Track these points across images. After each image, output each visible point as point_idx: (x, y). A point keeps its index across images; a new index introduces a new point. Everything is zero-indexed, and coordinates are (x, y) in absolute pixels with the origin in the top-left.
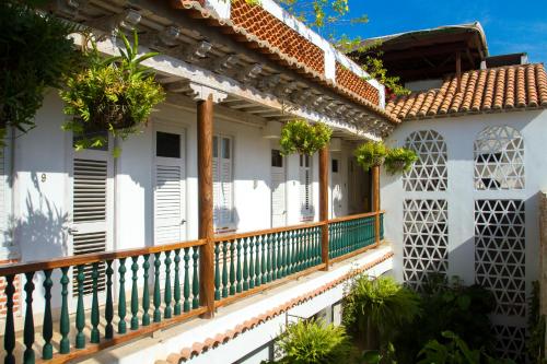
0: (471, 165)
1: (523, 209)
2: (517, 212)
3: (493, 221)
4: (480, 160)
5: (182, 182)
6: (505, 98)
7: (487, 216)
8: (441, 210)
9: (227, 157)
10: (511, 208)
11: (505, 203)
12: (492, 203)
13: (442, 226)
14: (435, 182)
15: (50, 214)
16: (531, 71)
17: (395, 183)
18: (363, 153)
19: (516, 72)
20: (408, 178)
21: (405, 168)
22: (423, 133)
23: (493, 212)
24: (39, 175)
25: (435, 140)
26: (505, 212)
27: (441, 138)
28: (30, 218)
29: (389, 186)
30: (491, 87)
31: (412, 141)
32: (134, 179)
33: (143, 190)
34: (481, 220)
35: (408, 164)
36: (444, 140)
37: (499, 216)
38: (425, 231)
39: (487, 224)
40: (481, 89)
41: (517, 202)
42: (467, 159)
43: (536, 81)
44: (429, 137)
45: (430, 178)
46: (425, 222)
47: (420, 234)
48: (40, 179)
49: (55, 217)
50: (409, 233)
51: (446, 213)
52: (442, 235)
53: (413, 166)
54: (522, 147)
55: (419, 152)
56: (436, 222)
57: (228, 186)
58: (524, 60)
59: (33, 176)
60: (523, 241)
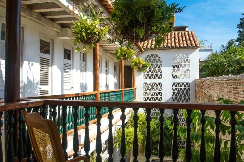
0: (171, 69)
1: (189, 86)
2: (187, 87)
3: (178, 91)
4: (174, 67)
5: (71, 70)
6: (183, 43)
7: (176, 89)
8: (159, 87)
9: (84, 61)
10: (185, 86)
11: (183, 84)
12: (178, 84)
13: (159, 93)
14: (157, 75)
15: (34, 80)
16: (190, 34)
17: (140, 76)
18: (134, 62)
19: (185, 33)
20: (146, 74)
21: (145, 70)
22: (152, 55)
23: (178, 87)
24: (31, 63)
25: (157, 59)
26: (183, 87)
27: (159, 58)
28: (28, 82)
29: (139, 77)
30: (177, 39)
31: (148, 59)
32: (58, 68)
33: (60, 72)
34: (174, 91)
35: (146, 68)
36: (160, 59)
37: (181, 89)
38: (152, 95)
39: (176, 92)
40: (173, 39)
41: (187, 83)
42: (169, 67)
43: (193, 38)
44: (155, 57)
45: (154, 74)
46: (152, 92)
47: (150, 97)
48: (31, 65)
49: (35, 82)
50: (146, 97)
51: (161, 88)
52: (159, 97)
53: (148, 69)
54: (189, 62)
55: (151, 63)
56: (157, 92)
57: (84, 73)
58: (187, 29)
59: (29, 63)
60: (189, 98)
